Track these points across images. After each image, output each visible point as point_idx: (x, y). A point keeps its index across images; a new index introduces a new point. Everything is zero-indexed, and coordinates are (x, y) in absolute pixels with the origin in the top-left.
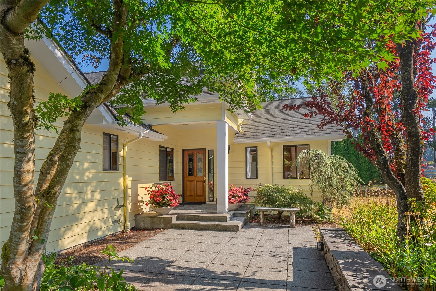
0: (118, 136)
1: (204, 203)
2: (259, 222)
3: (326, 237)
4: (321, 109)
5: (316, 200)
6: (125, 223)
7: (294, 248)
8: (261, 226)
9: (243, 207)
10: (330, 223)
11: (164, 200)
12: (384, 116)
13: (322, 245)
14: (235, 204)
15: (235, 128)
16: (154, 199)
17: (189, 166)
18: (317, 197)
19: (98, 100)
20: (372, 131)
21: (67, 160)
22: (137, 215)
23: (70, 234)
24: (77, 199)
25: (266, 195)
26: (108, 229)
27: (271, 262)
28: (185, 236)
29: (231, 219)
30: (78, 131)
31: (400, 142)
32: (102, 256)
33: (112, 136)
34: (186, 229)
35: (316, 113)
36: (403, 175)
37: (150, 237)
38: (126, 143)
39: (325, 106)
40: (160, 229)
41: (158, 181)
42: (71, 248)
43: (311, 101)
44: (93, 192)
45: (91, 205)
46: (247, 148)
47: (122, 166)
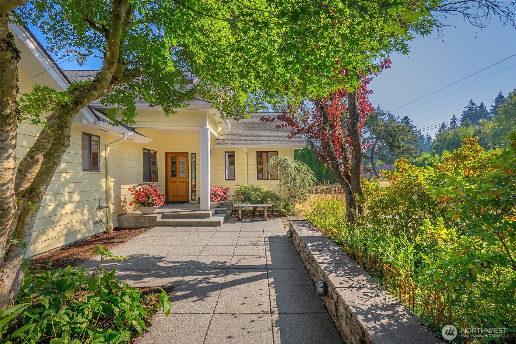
0: (99, 137)
1: (187, 202)
2: (237, 217)
3: (294, 226)
4: (290, 122)
5: (283, 198)
6: (107, 223)
7: (269, 237)
8: (240, 220)
9: (223, 205)
10: (294, 215)
11: (148, 200)
12: (335, 131)
13: (292, 233)
14: (217, 202)
15: (216, 134)
16: (138, 199)
17: (172, 168)
18: (284, 195)
19: (92, 97)
20: (328, 142)
21: (55, 158)
22: (120, 215)
23: (44, 238)
24: (52, 202)
25: (244, 194)
26: (89, 231)
27: (252, 250)
28: (172, 233)
29: (213, 215)
30: (68, 127)
31: (346, 151)
32: (85, 258)
33: (93, 137)
34: (172, 226)
35: (286, 125)
36: (349, 176)
37: (135, 236)
38: (108, 144)
39: (293, 120)
40: (145, 227)
41: (142, 182)
42: (46, 252)
43: (282, 115)
44: (71, 194)
45: (69, 207)
46: (225, 152)
47: (104, 167)
